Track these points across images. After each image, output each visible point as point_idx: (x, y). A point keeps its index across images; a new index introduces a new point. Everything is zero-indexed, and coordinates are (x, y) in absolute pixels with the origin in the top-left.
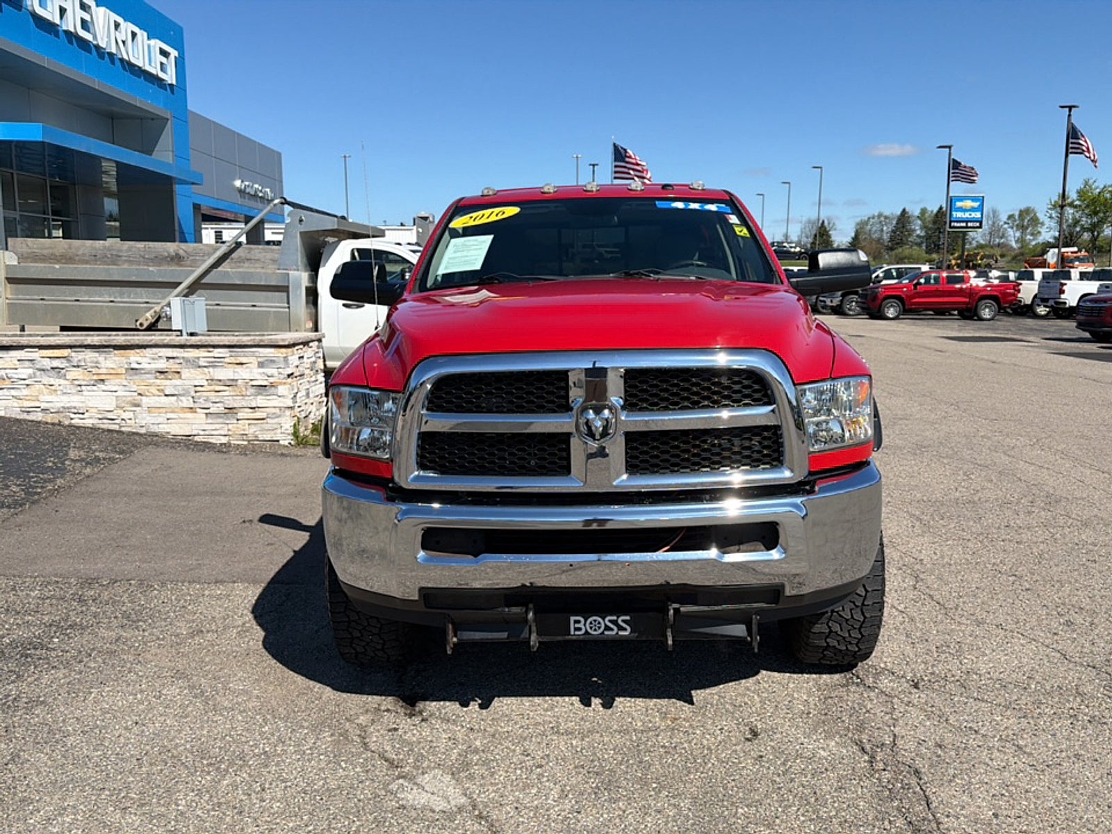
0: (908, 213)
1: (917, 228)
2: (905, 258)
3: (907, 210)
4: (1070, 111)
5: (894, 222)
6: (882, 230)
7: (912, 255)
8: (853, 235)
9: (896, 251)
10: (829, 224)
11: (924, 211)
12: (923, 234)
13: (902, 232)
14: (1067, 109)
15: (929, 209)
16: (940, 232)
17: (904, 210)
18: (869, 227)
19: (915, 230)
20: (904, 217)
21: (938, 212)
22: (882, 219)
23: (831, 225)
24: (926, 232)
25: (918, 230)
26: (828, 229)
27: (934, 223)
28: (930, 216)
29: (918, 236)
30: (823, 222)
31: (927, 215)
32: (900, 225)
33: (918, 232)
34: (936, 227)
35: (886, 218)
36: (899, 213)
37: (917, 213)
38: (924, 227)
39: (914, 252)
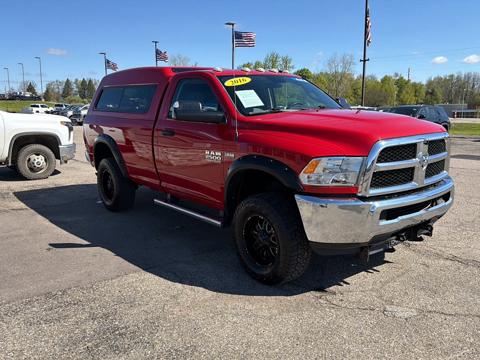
0: (69, 81)
1: (74, 87)
2: (72, 101)
3: (69, 79)
4: (156, 44)
5: (64, 85)
6: (59, 88)
7: (75, 100)
8: (46, 90)
9: (68, 97)
10: (33, 84)
11: (76, 80)
12: (77, 90)
13: (68, 89)
14: (155, 43)
15: (79, 79)
16: (85, 90)
17: (68, 79)
18: (52, 86)
19: (74, 89)
20: (68, 83)
21: (83, 81)
22: (58, 83)
23: (34, 85)
24: (78, 89)
25: (75, 88)
26: (33, 87)
27: (82, 85)
28: (79, 82)
29: (75, 91)
30: (30, 83)
31: (78, 82)
32: (67, 86)
33: (75, 89)
34: (83, 87)
35: (60, 82)
36: (65, 81)
37: (74, 81)
38: (78, 87)
39: (76, 98)
